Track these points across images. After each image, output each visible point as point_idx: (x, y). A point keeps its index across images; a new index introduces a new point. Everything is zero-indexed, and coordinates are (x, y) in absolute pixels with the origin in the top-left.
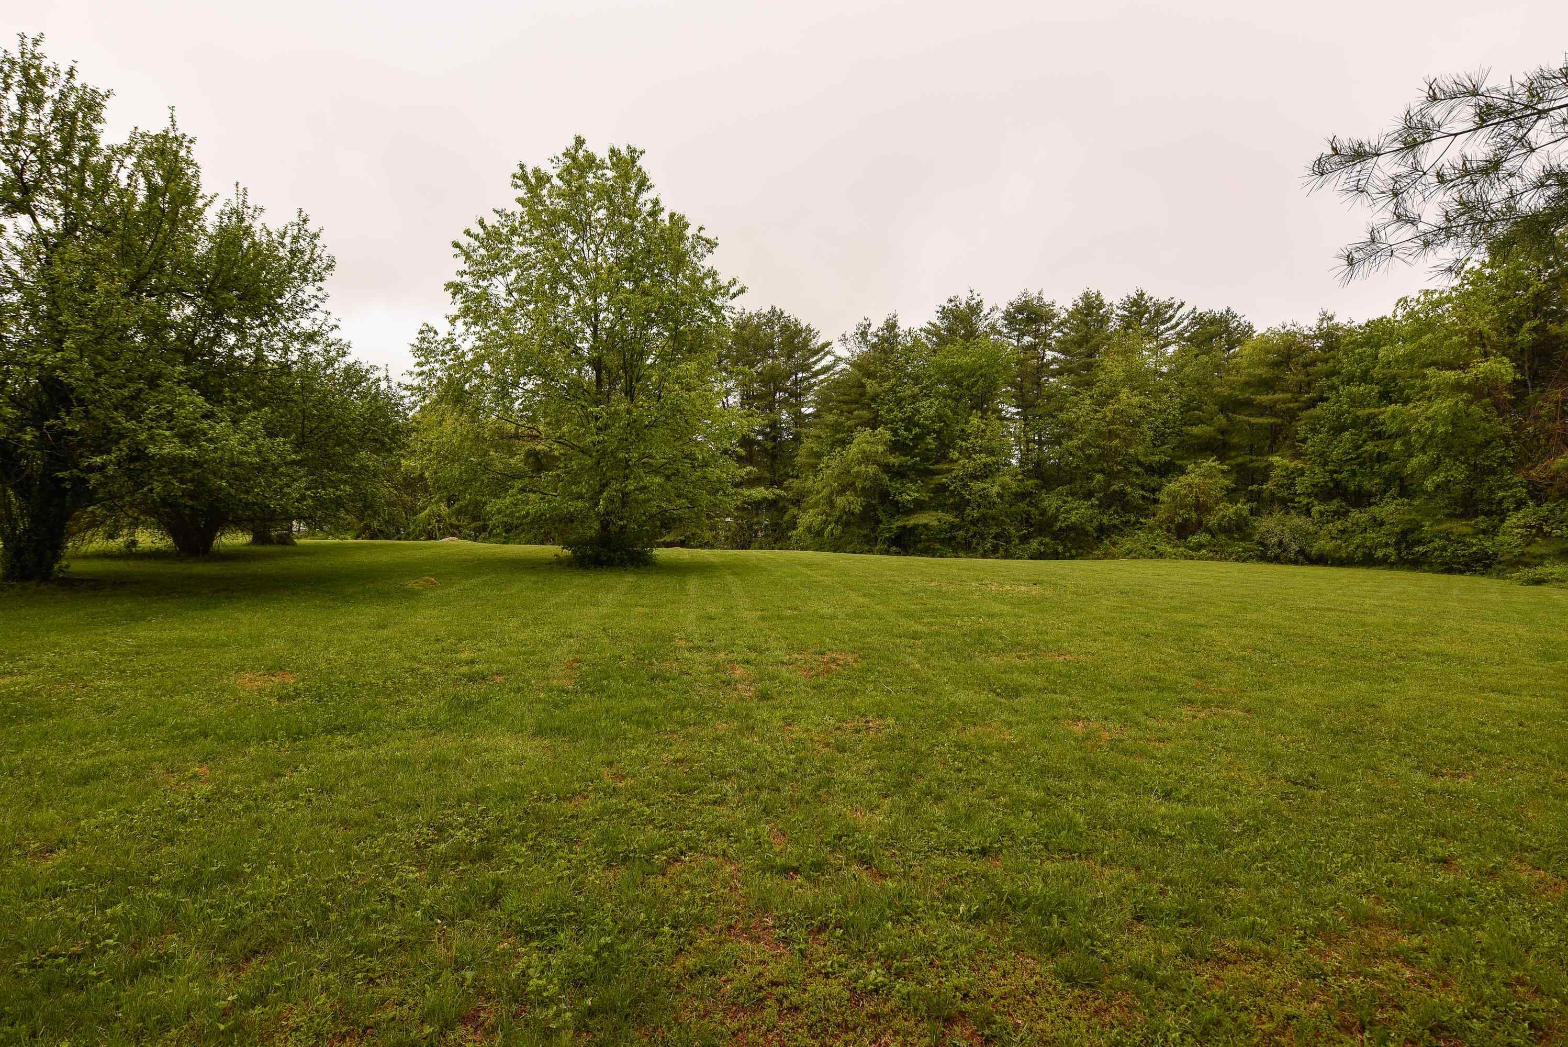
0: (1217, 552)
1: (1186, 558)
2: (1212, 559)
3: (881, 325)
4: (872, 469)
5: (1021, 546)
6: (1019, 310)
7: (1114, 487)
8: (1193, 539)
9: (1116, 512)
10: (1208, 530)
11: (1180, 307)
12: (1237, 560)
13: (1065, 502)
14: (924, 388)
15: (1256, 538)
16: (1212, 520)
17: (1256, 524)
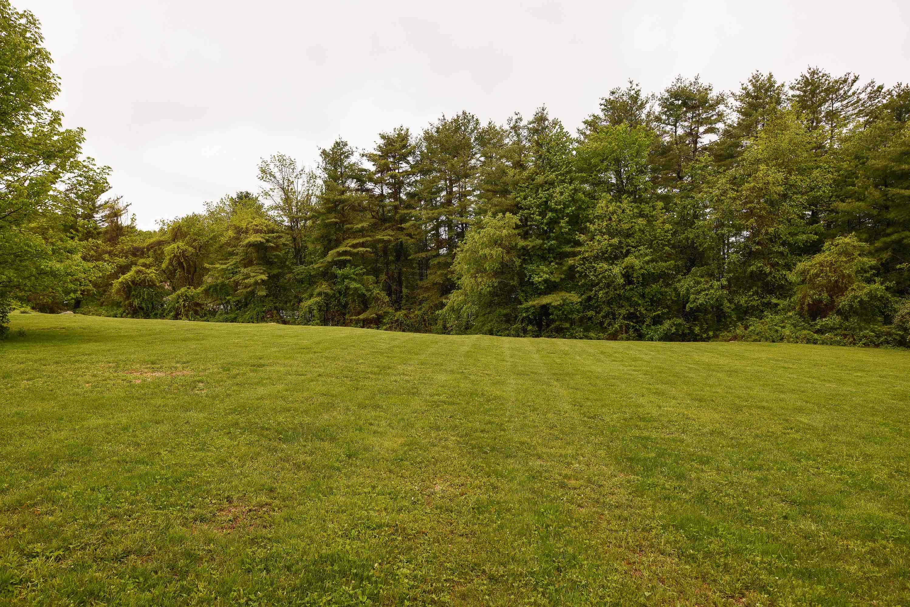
0: (845, 336)
1: (808, 341)
2: (838, 343)
3: (531, 118)
4: (497, 251)
5: (653, 327)
6: (675, 95)
7: (753, 268)
8: (820, 322)
9: (756, 293)
10: (839, 312)
11: (854, 81)
12: (866, 345)
13: (698, 283)
14: (561, 174)
15: (896, 320)
16: (843, 301)
17: (896, 306)
